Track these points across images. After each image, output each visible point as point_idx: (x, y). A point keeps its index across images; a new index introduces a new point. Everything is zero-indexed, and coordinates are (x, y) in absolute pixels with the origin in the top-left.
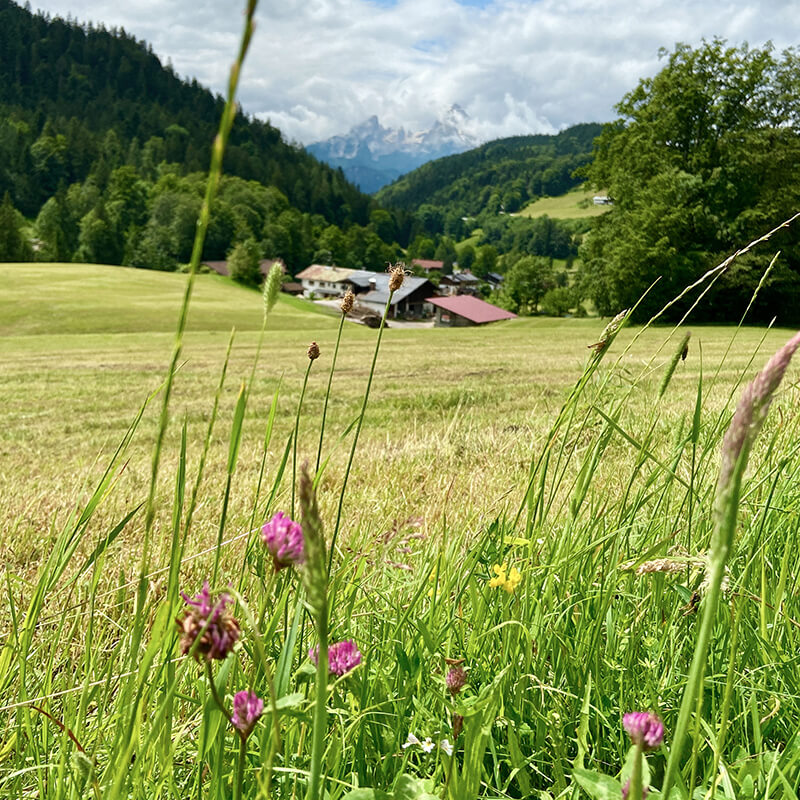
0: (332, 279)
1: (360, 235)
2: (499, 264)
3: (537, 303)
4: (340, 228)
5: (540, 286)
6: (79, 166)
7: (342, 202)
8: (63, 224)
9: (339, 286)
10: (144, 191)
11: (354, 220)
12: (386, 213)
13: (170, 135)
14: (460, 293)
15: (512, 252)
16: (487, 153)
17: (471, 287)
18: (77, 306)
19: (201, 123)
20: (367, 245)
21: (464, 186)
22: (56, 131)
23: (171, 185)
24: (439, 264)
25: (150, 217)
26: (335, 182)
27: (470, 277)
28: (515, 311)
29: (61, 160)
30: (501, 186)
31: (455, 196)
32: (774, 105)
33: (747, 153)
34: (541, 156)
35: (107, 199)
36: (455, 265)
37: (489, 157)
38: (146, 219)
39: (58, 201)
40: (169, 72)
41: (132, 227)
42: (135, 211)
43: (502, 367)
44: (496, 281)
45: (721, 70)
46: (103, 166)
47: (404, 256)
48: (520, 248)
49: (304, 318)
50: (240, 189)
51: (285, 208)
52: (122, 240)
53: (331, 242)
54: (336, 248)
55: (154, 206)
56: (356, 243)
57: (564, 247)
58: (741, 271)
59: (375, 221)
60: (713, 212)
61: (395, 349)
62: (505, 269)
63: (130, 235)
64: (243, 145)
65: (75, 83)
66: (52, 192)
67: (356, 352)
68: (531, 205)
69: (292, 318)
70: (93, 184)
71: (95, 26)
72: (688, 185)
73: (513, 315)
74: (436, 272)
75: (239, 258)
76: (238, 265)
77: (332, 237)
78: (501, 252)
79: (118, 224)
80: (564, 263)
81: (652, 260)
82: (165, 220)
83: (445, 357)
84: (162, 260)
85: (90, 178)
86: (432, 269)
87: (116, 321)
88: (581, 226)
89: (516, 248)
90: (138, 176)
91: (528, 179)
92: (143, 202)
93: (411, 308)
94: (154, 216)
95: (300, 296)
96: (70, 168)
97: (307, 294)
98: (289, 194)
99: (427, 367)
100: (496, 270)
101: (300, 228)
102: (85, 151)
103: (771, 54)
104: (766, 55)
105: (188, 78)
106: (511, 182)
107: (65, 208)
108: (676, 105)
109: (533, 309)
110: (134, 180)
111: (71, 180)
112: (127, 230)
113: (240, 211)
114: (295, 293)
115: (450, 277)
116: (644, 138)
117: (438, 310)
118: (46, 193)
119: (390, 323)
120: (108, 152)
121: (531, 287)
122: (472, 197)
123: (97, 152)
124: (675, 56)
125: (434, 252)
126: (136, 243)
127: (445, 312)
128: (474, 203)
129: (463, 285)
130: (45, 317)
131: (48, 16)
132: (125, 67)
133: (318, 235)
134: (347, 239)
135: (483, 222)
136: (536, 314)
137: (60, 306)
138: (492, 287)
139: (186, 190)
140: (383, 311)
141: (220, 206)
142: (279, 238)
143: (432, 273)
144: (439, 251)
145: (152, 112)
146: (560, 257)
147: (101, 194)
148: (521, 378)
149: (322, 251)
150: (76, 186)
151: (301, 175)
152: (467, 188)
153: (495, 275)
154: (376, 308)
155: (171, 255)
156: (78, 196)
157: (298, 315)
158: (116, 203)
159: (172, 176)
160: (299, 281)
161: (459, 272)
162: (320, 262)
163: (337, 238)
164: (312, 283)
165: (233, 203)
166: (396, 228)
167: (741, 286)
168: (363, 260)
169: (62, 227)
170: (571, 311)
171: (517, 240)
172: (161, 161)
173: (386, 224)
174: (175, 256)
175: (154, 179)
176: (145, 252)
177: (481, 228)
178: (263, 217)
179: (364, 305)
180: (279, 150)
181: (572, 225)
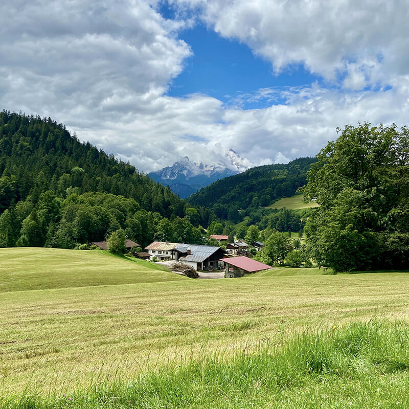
0: (165, 249)
1: (180, 223)
2: (260, 236)
3: (283, 258)
4: (169, 219)
5: (284, 249)
6: (22, 192)
7: (170, 204)
8: (12, 224)
9: (169, 253)
10: (59, 204)
11: (177, 214)
12: (194, 209)
13: (74, 173)
14: (238, 253)
15: (267, 229)
16: (249, 175)
17: (245, 250)
18: (24, 273)
19: (91, 165)
20: (185, 228)
21: (238, 193)
22: (11, 173)
23: (74, 200)
24: (226, 237)
25: (62, 218)
26: (165, 194)
27: (244, 244)
28: (271, 264)
29: (13, 188)
30: (258, 193)
31: (233, 198)
32: (400, 154)
33: (389, 179)
34: (280, 176)
35: (37, 209)
36: (235, 237)
37: (251, 177)
38: (59, 219)
39: (10, 211)
40: (74, 139)
41: (51, 224)
42: (54, 214)
43: (263, 306)
44: (259, 246)
45: (370, 138)
46: (36, 190)
47: (206, 233)
48: (272, 226)
49: (151, 273)
50: (113, 201)
51: (138, 209)
52: (45, 232)
53: (163, 227)
54: (167, 231)
55: (64, 212)
56: (178, 227)
57: (297, 225)
58: (393, 242)
59: (188, 214)
60: (374, 210)
61: (210, 295)
62: (263, 239)
63: (50, 228)
64: (114, 176)
65: (22, 147)
66: (7, 206)
67: (190, 298)
68: (276, 202)
69: (144, 274)
70: (30, 201)
71: (35, 117)
72: (358, 196)
73: (270, 267)
74: (224, 242)
75: (113, 240)
76: (113, 243)
77: (164, 224)
78: (261, 229)
79: (43, 222)
80: (297, 234)
81: (343, 237)
82: (70, 219)
83: (235, 300)
84: (68, 241)
85: (29, 197)
86: (222, 240)
87: (46, 280)
88: (305, 213)
89: (269, 227)
90: (56, 196)
91: (273, 188)
92: (58, 210)
93: (211, 264)
94: (64, 217)
95: (147, 259)
96: (17, 192)
97: (151, 258)
98: (140, 202)
99: (227, 307)
100: (259, 240)
101: (146, 220)
102: (26, 183)
103: (395, 129)
104: (393, 129)
105: (84, 143)
106: (264, 190)
107: (14, 215)
108: (348, 155)
109: (281, 262)
110: (54, 197)
111: (18, 200)
112: (48, 226)
113: (112, 212)
114: (144, 258)
115: (233, 244)
116: (333, 172)
117: (227, 265)
118: (3, 207)
119: (200, 273)
120: (39, 183)
121: (279, 249)
122: (243, 198)
123: (33, 183)
124: (345, 131)
125: (223, 230)
126: (53, 232)
127: (231, 266)
128: (244, 202)
129: (240, 249)
130: (6, 280)
131: (9, 112)
132: (50, 137)
133: (156, 224)
134: (173, 225)
135: (250, 212)
136: (283, 265)
137: (15, 273)
138: (257, 250)
139: (82, 202)
140: (195, 266)
141: (101, 210)
142: (134, 226)
143: (222, 242)
144: (225, 230)
145: (64, 160)
146: (295, 231)
147: (34, 206)
148: (272, 312)
149: (159, 233)
150: (22, 202)
151: (146, 190)
152: (239, 193)
153: (258, 243)
154: (191, 265)
155: (73, 238)
156: (22, 208)
157: (148, 272)
158: (42, 211)
159: (75, 195)
160: (147, 251)
161: (237, 241)
162: (158, 239)
163: (167, 225)
164: (154, 252)
165: (108, 208)
166: (200, 217)
167: (394, 250)
168: (182, 236)
169: (11, 225)
170: (303, 263)
171: (269, 222)
172: (69, 186)
173: (194, 215)
174: (75, 239)
175: (65, 197)
176: (58, 238)
177: (249, 215)
178: (126, 215)
179: (184, 263)
180: (134, 177)
181: (300, 213)
